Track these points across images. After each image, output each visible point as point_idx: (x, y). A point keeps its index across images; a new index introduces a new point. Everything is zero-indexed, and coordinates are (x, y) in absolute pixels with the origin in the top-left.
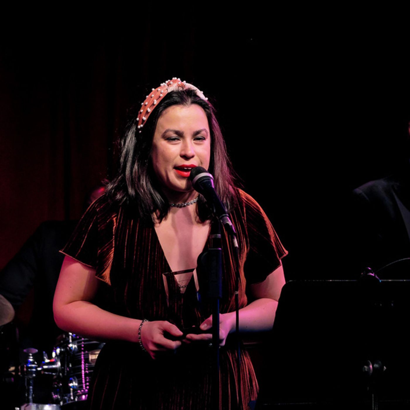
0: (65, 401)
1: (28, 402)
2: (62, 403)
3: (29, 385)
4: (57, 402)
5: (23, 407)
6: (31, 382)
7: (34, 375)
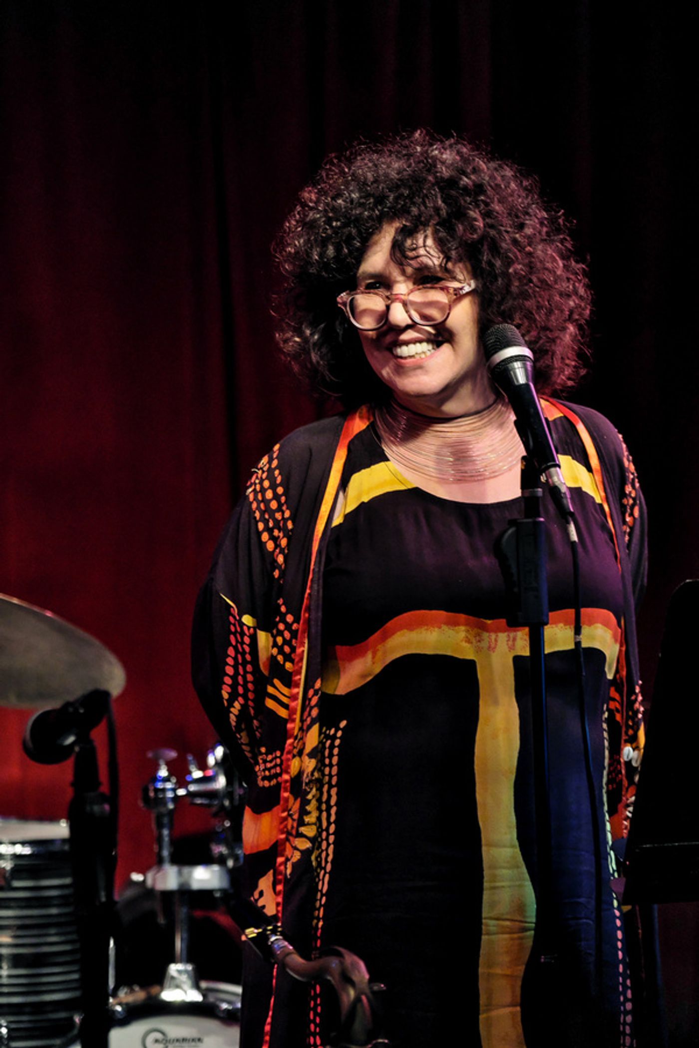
0: (236, 858)
1: (160, 862)
2: (230, 863)
3: (160, 826)
4: (221, 861)
5: (150, 876)
6: (166, 820)
7: (171, 806)
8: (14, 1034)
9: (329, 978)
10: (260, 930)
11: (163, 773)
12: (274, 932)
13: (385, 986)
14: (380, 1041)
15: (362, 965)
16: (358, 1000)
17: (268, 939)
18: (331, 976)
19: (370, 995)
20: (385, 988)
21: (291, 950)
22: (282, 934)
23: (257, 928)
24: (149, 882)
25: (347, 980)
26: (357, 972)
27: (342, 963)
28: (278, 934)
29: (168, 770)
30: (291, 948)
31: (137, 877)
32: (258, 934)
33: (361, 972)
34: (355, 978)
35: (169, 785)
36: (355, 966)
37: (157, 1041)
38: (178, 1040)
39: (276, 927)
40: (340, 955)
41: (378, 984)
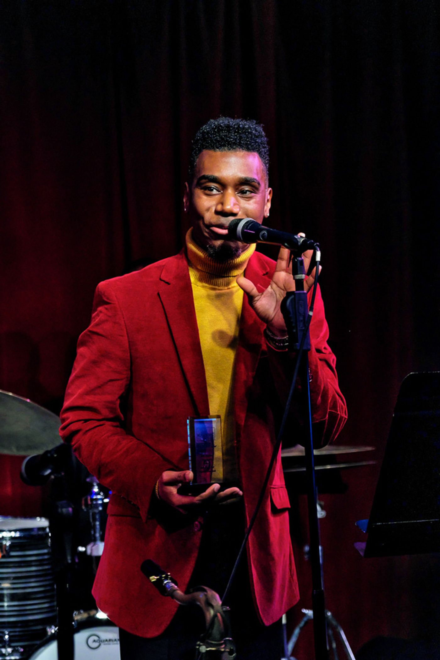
1: (94, 540)
3: (95, 520)
5: (89, 547)
6: (97, 517)
7: (100, 508)
8: (12, 638)
9: (199, 603)
10: (158, 577)
11: (96, 490)
12: (166, 578)
13: (229, 608)
14: (227, 638)
15: (217, 596)
16: (215, 616)
17: (163, 582)
18: (200, 602)
19: (222, 613)
20: (229, 609)
21: (176, 588)
22: (171, 579)
23: (156, 576)
24: (89, 552)
25: (209, 604)
26: (214, 600)
27: (206, 595)
28: (169, 579)
29: (98, 488)
30: (176, 587)
31: (82, 549)
32: (157, 579)
33: (217, 601)
34: (214, 604)
35: (99, 497)
36: (214, 597)
37: (94, 641)
38: (106, 640)
39: (167, 575)
40: (205, 590)
41: (225, 607)
